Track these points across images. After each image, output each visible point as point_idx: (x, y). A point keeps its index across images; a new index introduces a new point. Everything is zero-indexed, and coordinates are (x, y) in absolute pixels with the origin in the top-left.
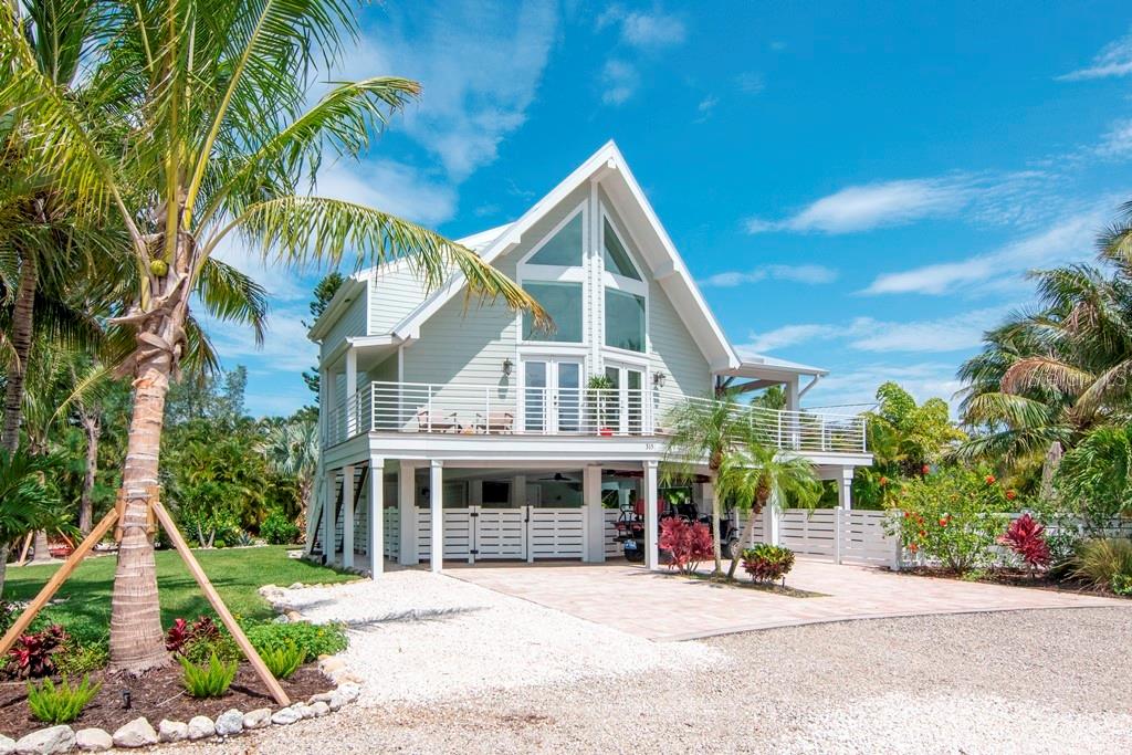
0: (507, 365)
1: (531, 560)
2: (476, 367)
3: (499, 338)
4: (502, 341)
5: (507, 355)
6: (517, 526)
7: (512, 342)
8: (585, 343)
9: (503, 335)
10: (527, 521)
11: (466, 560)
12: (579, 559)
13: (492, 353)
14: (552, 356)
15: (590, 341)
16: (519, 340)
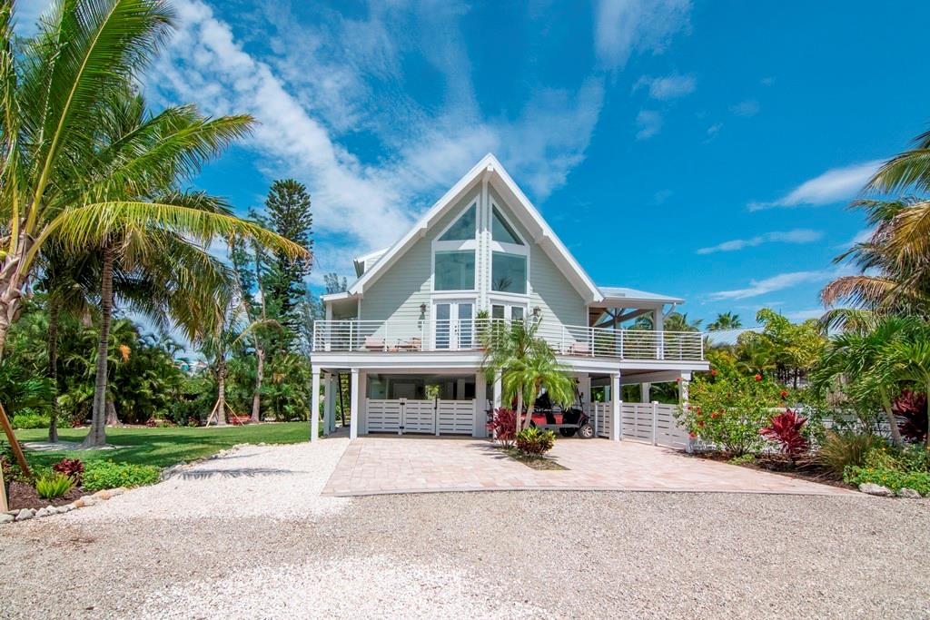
0: (423, 307)
1: (438, 434)
2: (405, 310)
3: (419, 290)
4: (421, 292)
5: (423, 301)
6: (429, 411)
7: (428, 292)
8: (476, 289)
9: (422, 288)
10: (436, 408)
11: (397, 433)
12: (470, 435)
13: (415, 300)
14: (454, 300)
15: (480, 288)
16: (432, 290)
